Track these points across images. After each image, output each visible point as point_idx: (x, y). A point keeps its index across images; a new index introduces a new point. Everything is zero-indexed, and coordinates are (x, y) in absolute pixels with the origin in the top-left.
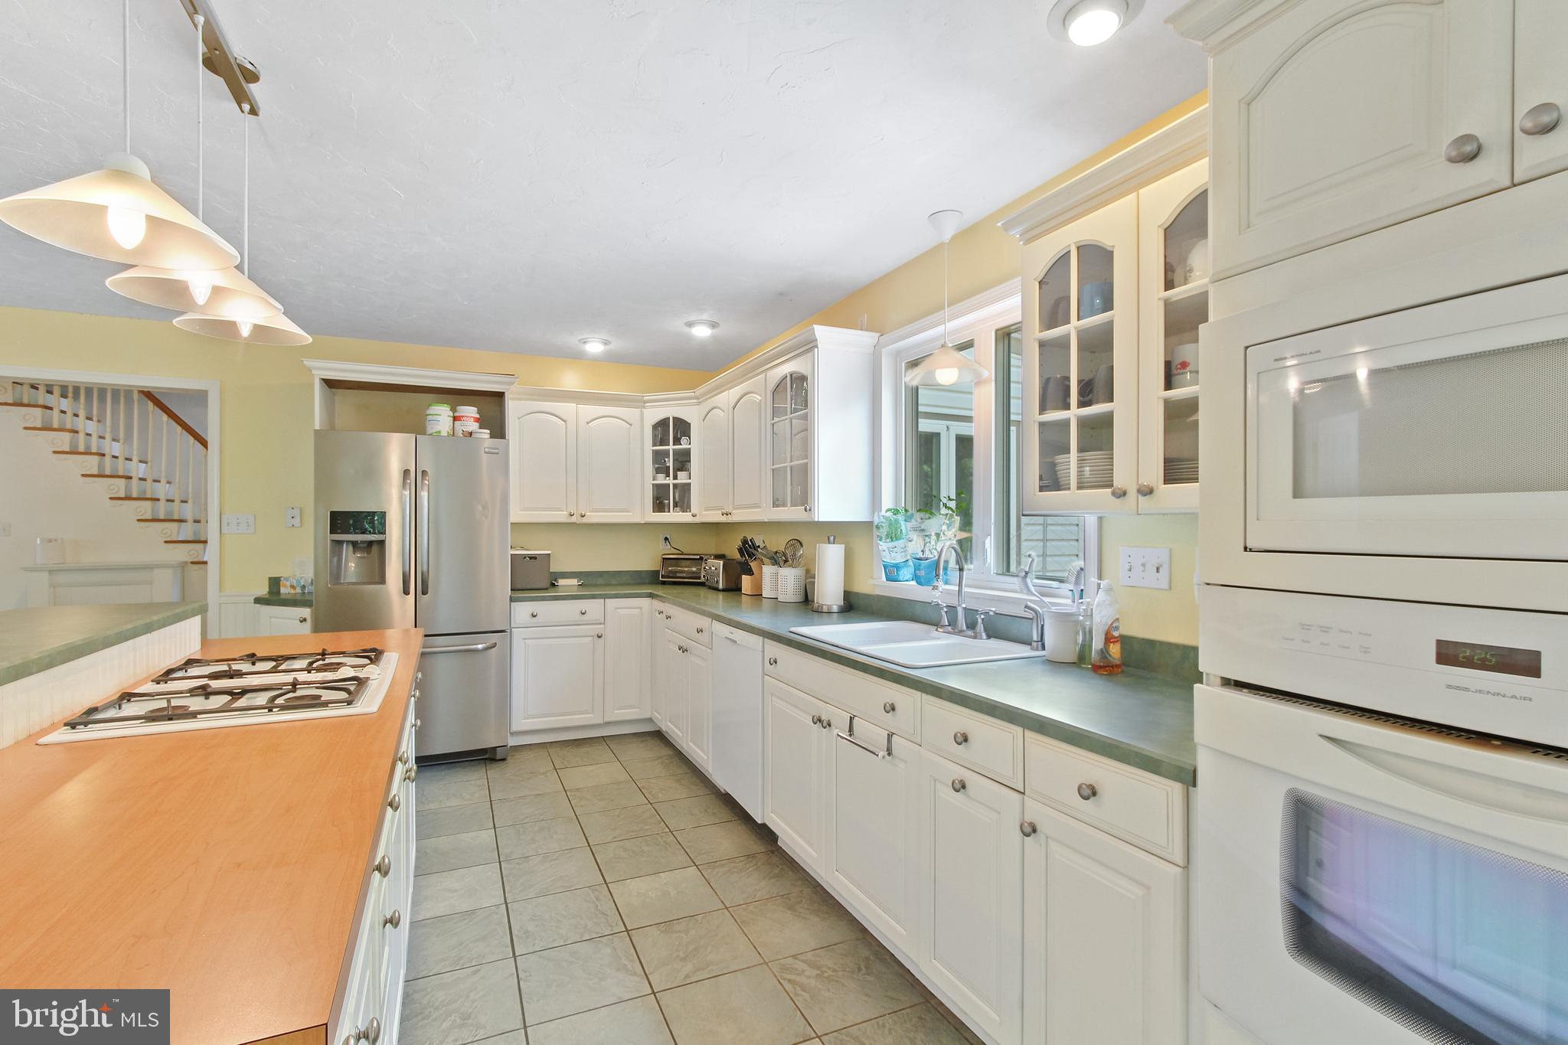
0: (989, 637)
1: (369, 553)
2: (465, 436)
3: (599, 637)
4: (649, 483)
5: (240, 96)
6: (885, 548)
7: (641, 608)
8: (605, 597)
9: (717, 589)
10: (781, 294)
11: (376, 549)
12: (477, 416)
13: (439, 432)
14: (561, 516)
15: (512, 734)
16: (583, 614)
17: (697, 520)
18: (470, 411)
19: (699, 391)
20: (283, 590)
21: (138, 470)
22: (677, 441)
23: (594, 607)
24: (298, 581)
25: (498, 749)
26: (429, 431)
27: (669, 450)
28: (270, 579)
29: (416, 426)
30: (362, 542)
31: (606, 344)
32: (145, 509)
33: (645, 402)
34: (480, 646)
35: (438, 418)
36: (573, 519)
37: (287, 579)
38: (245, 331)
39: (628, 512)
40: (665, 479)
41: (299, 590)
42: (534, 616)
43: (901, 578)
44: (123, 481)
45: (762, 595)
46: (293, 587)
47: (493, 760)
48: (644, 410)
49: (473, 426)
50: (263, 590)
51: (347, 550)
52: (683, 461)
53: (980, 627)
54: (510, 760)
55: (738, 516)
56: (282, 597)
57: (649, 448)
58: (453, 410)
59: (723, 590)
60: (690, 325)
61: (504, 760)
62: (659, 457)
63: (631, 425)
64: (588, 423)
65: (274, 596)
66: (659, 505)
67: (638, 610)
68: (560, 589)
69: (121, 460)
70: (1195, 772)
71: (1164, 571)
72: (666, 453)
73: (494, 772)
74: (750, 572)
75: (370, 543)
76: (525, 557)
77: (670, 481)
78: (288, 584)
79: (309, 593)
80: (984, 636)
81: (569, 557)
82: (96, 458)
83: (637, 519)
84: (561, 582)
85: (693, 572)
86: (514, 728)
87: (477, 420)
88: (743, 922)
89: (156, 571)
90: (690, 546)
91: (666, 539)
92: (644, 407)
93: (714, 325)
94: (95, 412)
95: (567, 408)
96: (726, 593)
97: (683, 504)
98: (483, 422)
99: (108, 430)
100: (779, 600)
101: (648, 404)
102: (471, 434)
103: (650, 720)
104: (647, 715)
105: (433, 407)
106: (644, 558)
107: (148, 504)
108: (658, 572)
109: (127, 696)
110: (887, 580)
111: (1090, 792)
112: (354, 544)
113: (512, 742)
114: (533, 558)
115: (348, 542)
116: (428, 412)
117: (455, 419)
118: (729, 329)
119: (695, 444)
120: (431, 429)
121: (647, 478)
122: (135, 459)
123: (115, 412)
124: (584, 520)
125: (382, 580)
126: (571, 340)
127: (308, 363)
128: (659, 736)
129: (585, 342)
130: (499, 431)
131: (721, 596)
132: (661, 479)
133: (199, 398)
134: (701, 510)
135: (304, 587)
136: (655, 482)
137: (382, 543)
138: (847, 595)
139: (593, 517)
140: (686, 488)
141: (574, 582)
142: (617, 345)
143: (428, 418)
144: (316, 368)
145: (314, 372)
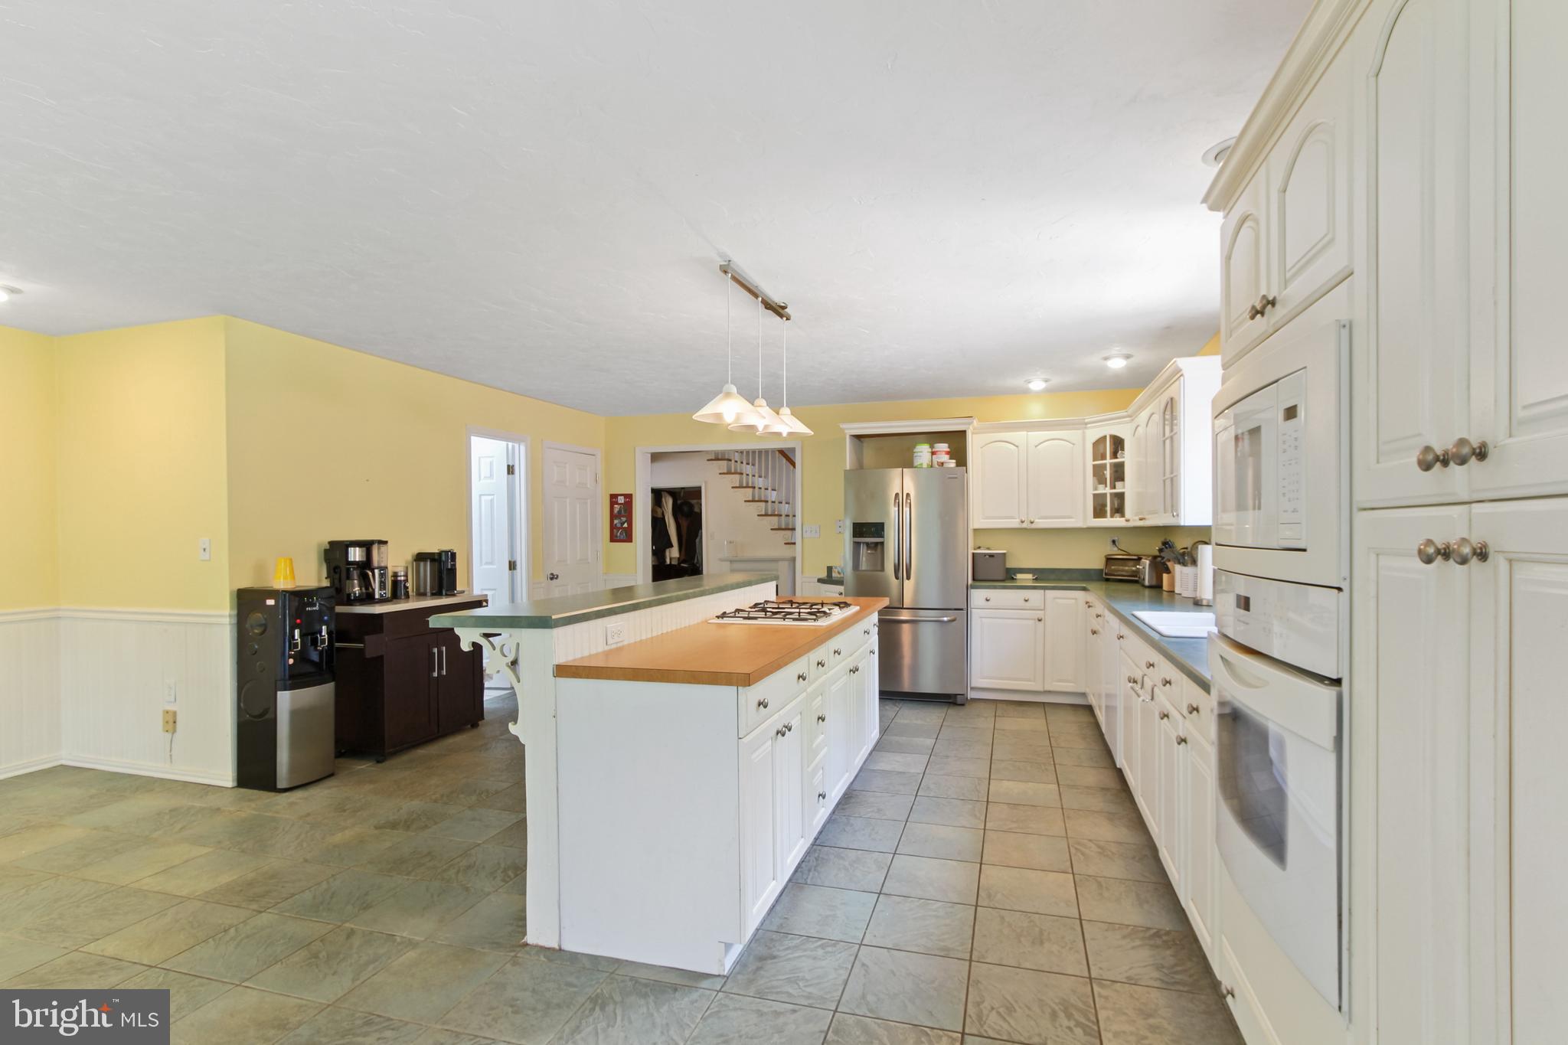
1: (876, 550)
2: (938, 466)
3: (1040, 620)
4: (1090, 492)
5: (781, 316)
7: (1076, 599)
8: (1045, 588)
9: (1144, 586)
10: (1168, 328)
11: (879, 547)
12: (948, 450)
13: (922, 464)
14: (1014, 523)
15: (972, 688)
16: (1026, 601)
17: (1131, 524)
18: (943, 447)
19: (1131, 409)
20: (834, 575)
21: (773, 496)
22: (1115, 455)
23: (1035, 596)
24: (841, 568)
25: (959, 696)
26: (916, 464)
27: (1105, 465)
28: (827, 565)
30: (872, 543)
31: (1046, 381)
32: (774, 521)
33: (1086, 424)
34: (945, 619)
35: (919, 454)
36: (1024, 525)
37: (836, 568)
38: (785, 435)
39: (1071, 518)
40: (1105, 489)
41: (842, 574)
42: (987, 600)
44: (764, 503)
45: (1174, 592)
46: (839, 573)
47: (955, 704)
48: (1086, 431)
49: (945, 458)
50: (824, 575)
51: (863, 550)
52: (1119, 473)
54: (967, 706)
56: (834, 579)
57: (1090, 463)
58: (932, 447)
59: (1150, 587)
60: (1106, 359)
61: (963, 705)
62: (1098, 471)
63: (1074, 444)
64: (1036, 446)
65: (829, 579)
66: (1099, 512)
67: (1073, 601)
68: (1018, 581)
69: (763, 489)
70: (1211, 687)
72: (1104, 467)
73: (952, 711)
74: (1168, 571)
75: (876, 544)
76: (985, 555)
77: (1108, 491)
78: (837, 570)
81: (1025, 556)
82: (751, 490)
83: (1080, 524)
84: (1019, 576)
85: (1133, 571)
86: (974, 685)
87: (948, 453)
88: (1069, 817)
89: (780, 563)
90: (1133, 547)
91: (1114, 542)
92: (1086, 428)
93: (1128, 357)
94: (751, 461)
95: (1019, 436)
96: (1150, 590)
97: (1119, 510)
98: (952, 454)
99: (757, 471)
100: (1183, 595)
101: (1089, 425)
102: (942, 464)
103: (1084, 695)
104: (1082, 691)
105: (918, 447)
106: (1093, 560)
107: (776, 518)
108: (1102, 570)
109: (738, 611)
112: (868, 544)
113: (971, 695)
114: (992, 556)
115: (864, 543)
116: (915, 450)
117: (933, 453)
118: (1143, 357)
119: (1128, 457)
120: (917, 462)
121: (1088, 488)
122: (770, 489)
123: (760, 462)
124: (1033, 526)
125: (883, 569)
126: (1017, 382)
127: (843, 426)
128: (1089, 709)
129: (1029, 382)
130: (962, 461)
131: (1147, 592)
132: (1101, 490)
133: (793, 450)
134: (1132, 516)
135: (843, 571)
136: (1095, 492)
137: (882, 543)
139: (1041, 523)
140: (1121, 497)
141: (1030, 576)
142: (1056, 380)
143: (915, 454)
144: (847, 429)
145: (846, 431)
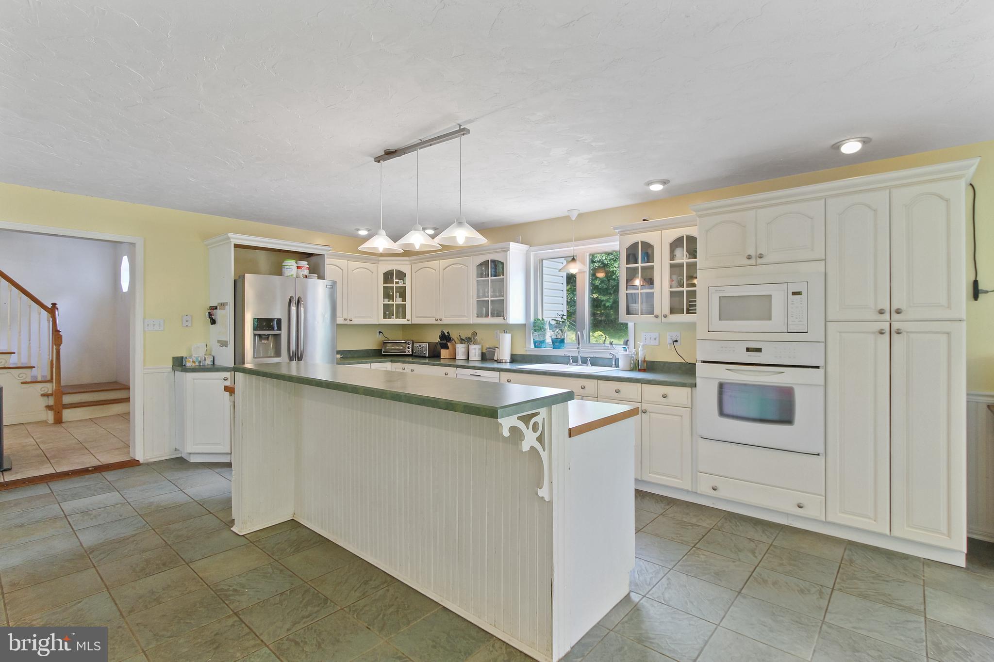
0: (592, 366)
1: (268, 341)
2: (304, 278)
4: (381, 304)
6: (537, 334)
11: (272, 339)
12: (309, 267)
13: (291, 275)
14: (341, 321)
18: (304, 264)
19: (415, 257)
22: (398, 281)
24: (197, 359)
28: (173, 358)
29: (278, 271)
31: (368, 231)
33: (379, 261)
35: (288, 267)
36: (346, 322)
37: (187, 358)
39: (370, 319)
41: (197, 364)
43: (542, 347)
45: (456, 358)
46: (194, 362)
48: (381, 265)
49: (307, 272)
50: (170, 364)
53: (589, 362)
55: (446, 321)
56: (187, 367)
57: (381, 285)
58: (296, 263)
62: (385, 290)
63: (373, 272)
64: (353, 271)
66: (387, 315)
70: (696, 383)
71: (657, 339)
72: (391, 288)
74: (446, 348)
75: (269, 336)
77: (394, 302)
78: (191, 360)
79: (203, 365)
80: (590, 365)
83: (374, 322)
85: (401, 349)
87: (309, 269)
91: (380, 332)
92: (378, 264)
95: (343, 263)
96: (431, 359)
98: (311, 270)
100: (470, 359)
101: (381, 262)
102: (307, 276)
105: (286, 262)
106: (369, 343)
110: (535, 347)
111: (665, 396)
116: (283, 264)
117: (298, 268)
119: (408, 284)
120: (287, 273)
126: (352, 228)
127: (230, 235)
129: (358, 229)
131: (427, 360)
134: (412, 316)
135: (200, 362)
136: (384, 303)
137: (279, 335)
138: (512, 355)
139: (356, 321)
140: (403, 306)
141: (339, 356)
143: (286, 267)
144: (232, 238)
145: (232, 240)
